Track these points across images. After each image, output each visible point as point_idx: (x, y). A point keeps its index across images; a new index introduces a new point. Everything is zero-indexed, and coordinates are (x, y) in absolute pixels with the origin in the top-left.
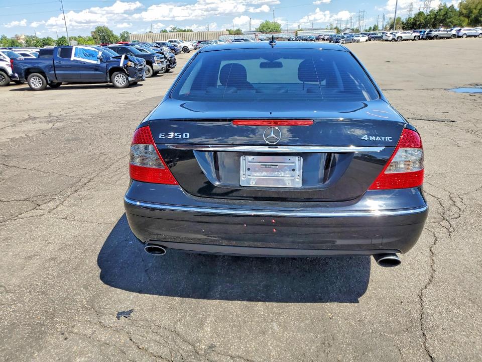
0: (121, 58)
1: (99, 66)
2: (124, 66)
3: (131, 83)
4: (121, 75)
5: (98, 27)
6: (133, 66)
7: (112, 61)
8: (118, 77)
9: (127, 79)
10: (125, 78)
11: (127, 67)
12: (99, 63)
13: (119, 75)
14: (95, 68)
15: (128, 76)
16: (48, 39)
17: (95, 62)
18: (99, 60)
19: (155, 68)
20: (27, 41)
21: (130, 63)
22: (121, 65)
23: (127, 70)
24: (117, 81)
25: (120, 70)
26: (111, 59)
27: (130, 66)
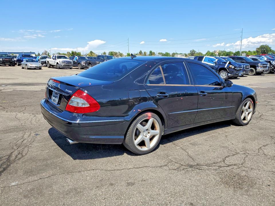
0: (226, 63)
1: (214, 67)
2: (227, 67)
3: (229, 77)
4: (225, 72)
5: (262, 45)
6: (233, 67)
7: (222, 65)
8: (223, 73)
9: (228, 74)
10: (226, 74)
11: (229, 68)
12: (214, 65)
13: (224, 72)
14: (212, 67)
15: (229, 73)
16: (230, 52)
17: (213, 65)
18: (215, 64)
19: (258, 70)
20: (219, 53)
21: (231, 66)
22: (226, 67)
23: (229, 70)
24: (222, 75)
25: (225, 69)
26: (221, 63)
27: (231, 68)
